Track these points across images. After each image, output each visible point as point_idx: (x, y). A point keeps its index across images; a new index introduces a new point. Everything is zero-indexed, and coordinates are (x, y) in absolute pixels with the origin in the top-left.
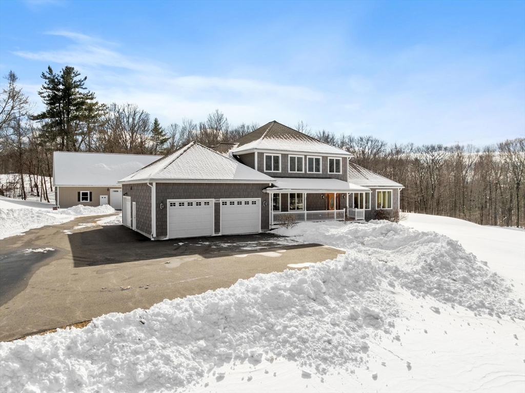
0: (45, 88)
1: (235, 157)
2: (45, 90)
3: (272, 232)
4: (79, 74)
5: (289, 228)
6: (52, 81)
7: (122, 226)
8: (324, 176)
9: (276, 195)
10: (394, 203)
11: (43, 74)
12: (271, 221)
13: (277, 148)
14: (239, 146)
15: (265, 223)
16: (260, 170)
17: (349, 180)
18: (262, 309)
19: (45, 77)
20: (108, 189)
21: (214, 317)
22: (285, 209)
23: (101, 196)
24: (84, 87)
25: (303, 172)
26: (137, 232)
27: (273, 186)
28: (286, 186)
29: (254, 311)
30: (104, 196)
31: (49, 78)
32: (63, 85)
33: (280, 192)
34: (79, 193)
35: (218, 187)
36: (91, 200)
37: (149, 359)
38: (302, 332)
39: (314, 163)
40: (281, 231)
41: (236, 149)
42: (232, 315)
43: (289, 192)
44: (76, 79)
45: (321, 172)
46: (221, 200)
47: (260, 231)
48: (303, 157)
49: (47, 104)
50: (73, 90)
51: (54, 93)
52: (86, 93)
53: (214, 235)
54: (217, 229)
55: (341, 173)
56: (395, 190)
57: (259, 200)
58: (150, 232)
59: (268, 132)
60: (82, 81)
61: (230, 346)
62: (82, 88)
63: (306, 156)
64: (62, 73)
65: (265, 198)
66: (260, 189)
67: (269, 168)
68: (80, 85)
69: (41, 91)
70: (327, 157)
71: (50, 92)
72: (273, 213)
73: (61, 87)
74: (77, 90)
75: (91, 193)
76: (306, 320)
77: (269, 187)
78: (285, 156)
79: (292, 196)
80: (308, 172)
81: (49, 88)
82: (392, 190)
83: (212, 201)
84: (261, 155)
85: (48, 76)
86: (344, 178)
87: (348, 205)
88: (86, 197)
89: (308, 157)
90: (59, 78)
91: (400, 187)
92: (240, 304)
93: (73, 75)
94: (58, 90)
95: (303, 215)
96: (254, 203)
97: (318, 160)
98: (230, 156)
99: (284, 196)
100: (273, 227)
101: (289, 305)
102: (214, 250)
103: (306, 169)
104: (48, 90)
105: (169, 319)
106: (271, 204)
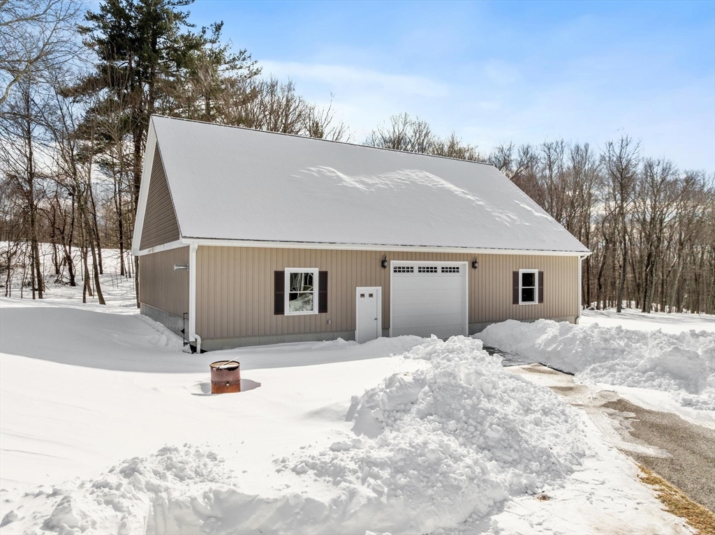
20: (383, 261)
23: (359, 291)
36: (322, 306)
49: (99, 51)
75: (323, 276)
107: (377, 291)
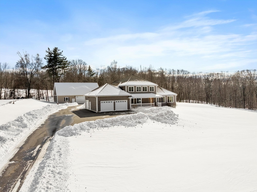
1: (120, 87)
2: (47, 57)
3: (131, 110)
4: (60, 50)
5: (135, 109)
6: (50, 53)
7: (85, 109)
8: (148, 92)
9: (132, 99)
10: (174, 100)
12: (131, 107)
13: (133, 85)
14: (121, 83)
15: (129, 107)
16: (127, 92)
17: (157, 93)
18: (121, 120)
19: (47, 52)
20: (75, 96)
21: (113, 121)
22: (135, 103)
23: (72, 99)
24: (62, 55)
25: (141, 91)
26: (91, 111)
27: (131, 96)
28: (135, 96)
29: (119, 120)
30: (73, 99)
31: (48, 52)
32: (53, 54)
33: (134, 98)
34: (65, 98)
35: (114, 97)
36: (69, 100)
37: (104, 124)
38: (126, 123)
39: (145, 89)
40: (133, 109)
41: (120, 85)
42: (116, 120)
43: (137, 98)
44: (59, 52)
45: (147, 91)
46: (115, 101)
47: (127, 110)
49: (47, 62)
50: (58, 56)
52: (62, 57)
53: (114, 111)
54: (115, 109)
55: (154, 91)
56: (174, 96)
57: (127, 101)
58: (96, 110)
59: (130, 79)
60: (61, 53)
61: (115, 124)
62: (61, 55)
63: (142, 86)
64: (53, 50)
65: (129, 100)
66: (127, 98)
67: (130, 91)
69: (45, 57)
70: (149, 86)
71: (49, 58)
72: (131, 104)
73: (53, 55)
74: (59, 56)
75: (69, 98)
76: (127, 122)
77: (130, 97)
78: (135, 87)
79: (138, 99)
80: (143, 91)
81: (48, 56)
82: (173, 96)
83: (113, 101)
84: (127, 87)
85: (48, 51)
86: (155, 93)
87: (157, 101)
88: (68, 99)
89: (143, 87)
90: (52, 52)
91: (176, 95)
92: (117, 119)
93: (57, 50)
94: (52, 57)
95: (141, 105)
96: (125, 101)
97: (146, 88)
98: (118, 87)
99: (135, 99)
100: (131, 108)
101: (125, 120)
102: (113, 114)
103: (142, 90)
104: (48, 57)
105: (106, 120)
106: (130, 102)
107: (74, 99)
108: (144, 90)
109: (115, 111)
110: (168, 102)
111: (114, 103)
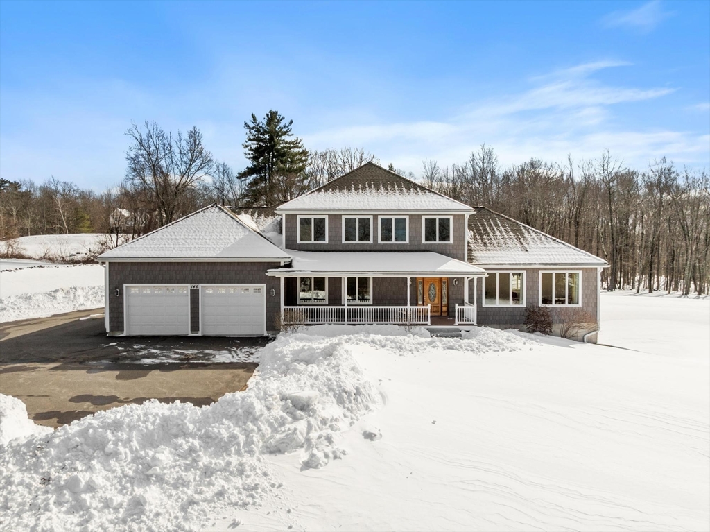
0: (250, 140)
2: (251, 142)
4: (283, 118)
6: (258, 131)
8: (414, 248)
11: (246, 124)
16: (291, 240)
24: (290, 133)
25: (371, 242)
27: (288, 265)
31: (253, 128)
35: (195, 268)
39: (393, 227)
44: (282, 125)
45: (407, 242)
46: (201, 286)
47: (262, 334)
48: (371, 218)
51: (260, 145)
52: (293, 140)
53: (190, 334)
54: (195, 325)
55: (451, 242)
56: (590, 271)
57: (262, 287)
60: (288, 126)
62: (288, 135)
63: (375, 217)
64: (266, 120)
66: (263, 271)
68: (287, 132)
69: (247, 144)
70: (420, 216)
71: (255, 144)
72: (284, 306)
78: (335, 218)
80: (380, 242)
81: (254, 140)
82: (580, 271)
84: (291, 218)
85: (252, 125)
86: (457, 251)
89: (380, 218)
90: (264, 126)
95: (342, 311)
96: (256, 291)
97: (400, 222)
99: (316, 281)
103: (376, 237)
104: (253, 142)
108: (386, 237)
109: (199, 334)
110: (540, 304)
111: (195, 295)
